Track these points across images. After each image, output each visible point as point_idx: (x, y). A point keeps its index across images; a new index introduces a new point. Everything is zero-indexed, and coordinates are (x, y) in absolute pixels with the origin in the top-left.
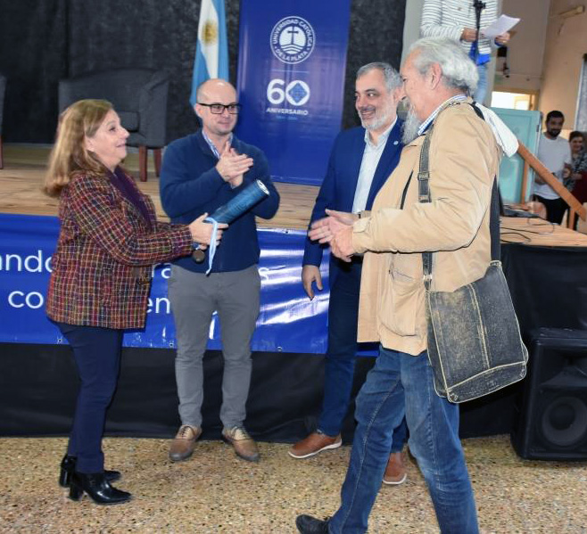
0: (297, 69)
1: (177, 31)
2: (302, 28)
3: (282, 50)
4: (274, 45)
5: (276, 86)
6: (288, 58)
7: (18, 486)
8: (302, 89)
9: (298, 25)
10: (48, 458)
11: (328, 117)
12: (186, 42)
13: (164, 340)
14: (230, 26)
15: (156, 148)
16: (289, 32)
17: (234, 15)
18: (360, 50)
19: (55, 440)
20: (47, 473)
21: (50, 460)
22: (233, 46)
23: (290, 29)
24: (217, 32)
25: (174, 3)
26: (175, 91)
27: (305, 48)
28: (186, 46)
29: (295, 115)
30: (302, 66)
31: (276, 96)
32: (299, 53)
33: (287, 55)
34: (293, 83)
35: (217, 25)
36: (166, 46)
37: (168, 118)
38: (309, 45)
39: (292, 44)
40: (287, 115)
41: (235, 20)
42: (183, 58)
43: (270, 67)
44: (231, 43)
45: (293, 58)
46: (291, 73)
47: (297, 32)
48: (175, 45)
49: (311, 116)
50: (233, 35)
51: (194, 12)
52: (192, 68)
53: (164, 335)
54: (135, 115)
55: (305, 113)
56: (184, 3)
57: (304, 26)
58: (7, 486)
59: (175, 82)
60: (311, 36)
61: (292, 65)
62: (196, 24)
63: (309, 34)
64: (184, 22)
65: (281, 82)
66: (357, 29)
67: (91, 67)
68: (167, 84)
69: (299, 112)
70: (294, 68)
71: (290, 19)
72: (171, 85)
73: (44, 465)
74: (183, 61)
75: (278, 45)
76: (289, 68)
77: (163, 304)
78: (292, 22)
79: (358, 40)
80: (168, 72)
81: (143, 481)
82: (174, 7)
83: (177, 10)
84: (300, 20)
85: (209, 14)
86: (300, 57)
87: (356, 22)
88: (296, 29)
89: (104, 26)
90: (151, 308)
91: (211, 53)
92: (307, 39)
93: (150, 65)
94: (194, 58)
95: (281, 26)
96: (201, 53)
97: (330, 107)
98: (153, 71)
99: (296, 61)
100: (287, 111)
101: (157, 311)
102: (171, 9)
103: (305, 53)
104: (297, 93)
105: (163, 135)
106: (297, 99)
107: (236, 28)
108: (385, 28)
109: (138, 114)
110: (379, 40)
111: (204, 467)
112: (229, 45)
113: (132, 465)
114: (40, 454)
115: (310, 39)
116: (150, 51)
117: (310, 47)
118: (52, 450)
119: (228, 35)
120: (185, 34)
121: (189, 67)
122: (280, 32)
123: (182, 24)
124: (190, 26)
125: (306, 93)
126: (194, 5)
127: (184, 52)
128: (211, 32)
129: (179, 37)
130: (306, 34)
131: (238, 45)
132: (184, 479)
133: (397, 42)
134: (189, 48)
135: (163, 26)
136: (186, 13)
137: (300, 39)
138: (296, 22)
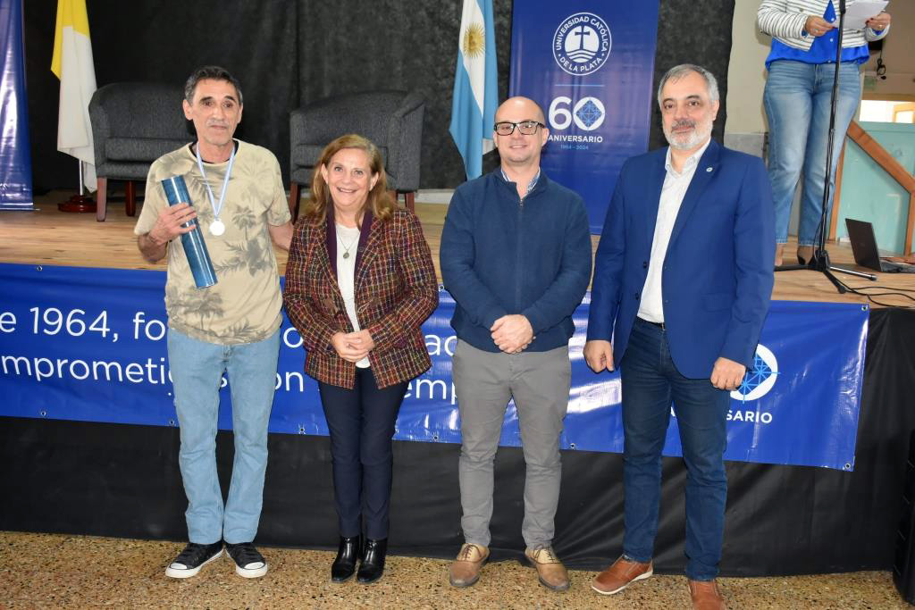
0: (587, 82)
1: (432, 41)
2: (594, 28)
3: (567, 58)
4: (557, 52)
5: (560, 105)
6: (576, 68)
7: (256, 603)
8: (595, 108)
9: (588, 24)
10: (290, 572)
11: (630, 144)
12: (443, 54)
13: (427, 432)
14: (499, 28)
15: (408, 193)
16: (577, 34)
17: (504, 16)
18: (671, 52)
19: (297, 552)
20: (290, 591)
21: (293, 575)
22: (502, 56)
23: (579, 29)
24: (483, 39)
25: (428, 5)
26: (430, 118)
27: (599, 54)
28: (443, 60)
29: (585, 143)
30: (594, 78)
31: (560, 119)
32: (591, 61)
33: (574, 64)
34: (583, 102)
35: (484, 30)
36: (418, 62)
37: (422, 153)
38: (604, 49)
39: (581, 48)
40: (575, 144)
41: (506, 22)
42: (439, 76)
43: (551, 81)
44: (501, 53)
45: (582, 68)
46: (579, 87)
47: (588, 33)
48: (429, 59)
49: (607, 143)
50: (503, 42)
51: (454, 15)
52: (452, 87)
53: (427, 425)
54: (383, 150)
55: (599, 139)
56: (440, 4)
57: (597, 24)
58: (244, 603)
59: (430, 107)
60: (607, 37)
61: (581, 77)
62: (456, 31)
63: (604, 35)
64: (440, 28)
65: (568, 101)
66: (669, 25)
67: (327, 93)
68: (422, 108)
69: (591, 139)
70: (583, 81)
71: (579, 17)
72: (426, 110)
73: (285, 580)
74: (439, 79)
75: (563, 51)
76: (576, 80)
77: (424, 387)
78: (582, 19)
79: (669, 39)
80: (422, 93)
81: (403, 606)
82: (427, 9)
83: (431, 15)
84: (591, 17)
85: (474, 16)
86: (591, 66)
87: (666, 15)
88: (587, 29)
89: (343, 40)
90: (410, 391)
91: (476, 67)
92: (601, 41)
93: (399, 86)
94: (454, 76)
95: (567, 27)
96: (463, 67)
97: (632, 131)
98: (404, 94)
99: (587, 72)
100: (575, 138)
101: (418, 396)
102: (423, 13)
103: (599, 60)
104: (589, 113)
105: (417, 175)
106: (589, 121)
107: (506, 33)
108: (706, 21)
109: (386, 148)
110: (698, 38)
111: (477, 593)
112: (498, 55)
113: (390, 586)
114: (279, 568)
115: (605, 41)
116: (399, 68)
117: (606, 52)
118: (294, 564)
119: (497, 42)
120: (442, 44)
121: (447, 86)
122: (566, 35)
123: (438, 32)
124: (448, 33)
125: (600, 113)
126: (453, 7)
127: (440, 69)
128: (476, 40)
129: (434, 49)
130: (600, 36)
131: (510, 53)
132: (454, 607)
133: (722, 39)
134: (447, 61)
135: (415, 35)
136: (442, 17)
137: (592, 42)
138: (586, 20)
